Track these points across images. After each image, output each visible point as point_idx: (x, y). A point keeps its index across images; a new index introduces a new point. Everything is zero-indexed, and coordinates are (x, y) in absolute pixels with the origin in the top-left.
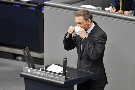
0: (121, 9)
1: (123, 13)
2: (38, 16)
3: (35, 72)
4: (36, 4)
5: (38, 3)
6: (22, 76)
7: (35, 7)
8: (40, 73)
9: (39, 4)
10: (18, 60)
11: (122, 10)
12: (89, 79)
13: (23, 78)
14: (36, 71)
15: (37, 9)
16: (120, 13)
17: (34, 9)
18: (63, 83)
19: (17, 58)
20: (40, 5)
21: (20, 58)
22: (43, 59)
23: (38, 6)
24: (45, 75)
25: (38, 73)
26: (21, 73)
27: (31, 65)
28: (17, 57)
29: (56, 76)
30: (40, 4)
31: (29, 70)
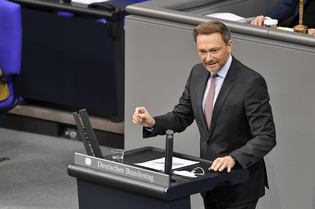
0: (301, 22)
1: (307, 32)
2: (114, 39)
3: (102, 165)
4: (109, 10)
5: (114, 9)
6: (72, 173)
7: (107, 18)
8: (112, 168)
9: (117, 11)
10: (68, 137)
11: (303, 24)
12: (226, 182)
13: (75, 180)
14: (103, 162)
15: (113, 21)
16: (299, 32)
17: (105, 22)
18: (166, 191)
19: (67, 133)
20: (118, 13)
21: (73, 134)
22: (123, 135)
23: (113, 15)
24: (125, 171)
25: (107, 167)
26: (69, 167)
27: (91, 149)
28: (67, 130)
29: (149, 174)
30: (120, 10)
31: (88, 161)
